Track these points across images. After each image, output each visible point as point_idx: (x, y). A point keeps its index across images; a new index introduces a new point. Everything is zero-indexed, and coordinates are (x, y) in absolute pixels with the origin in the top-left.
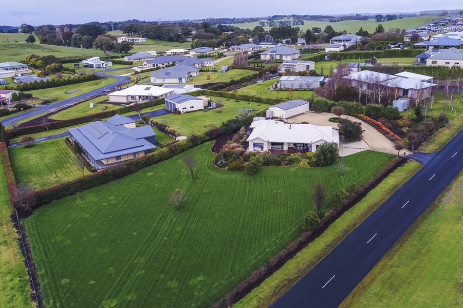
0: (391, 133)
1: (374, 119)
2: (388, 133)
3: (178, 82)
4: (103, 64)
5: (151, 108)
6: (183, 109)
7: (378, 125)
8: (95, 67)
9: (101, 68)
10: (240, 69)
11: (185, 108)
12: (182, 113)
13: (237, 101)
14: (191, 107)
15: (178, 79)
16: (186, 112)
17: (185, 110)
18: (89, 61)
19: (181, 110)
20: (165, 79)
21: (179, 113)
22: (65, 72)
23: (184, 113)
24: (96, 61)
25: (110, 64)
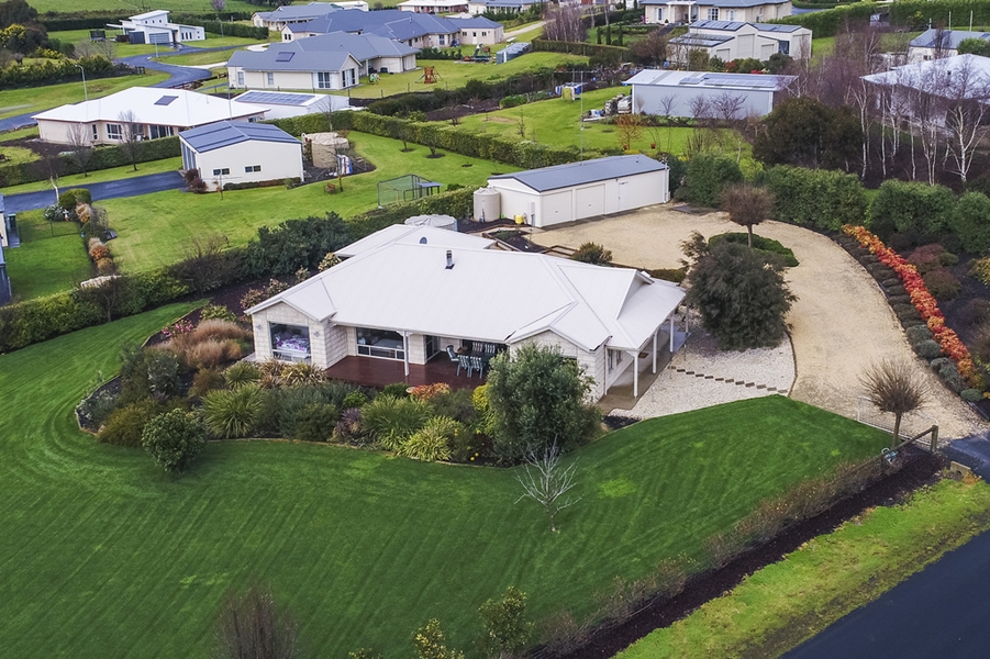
0: (933, 319)
1: (897, 250)
2: (920, 318)
3: (317, 87)
4: (174, 32)
5: (132, 168)
6: (216, 172)
7: (900, 277)
8: (147, 41)
9: (167, 44)
10: (553, 50)
11: (226, 171)
12: (212, 187)
13: (434, 156)
14: (248, 169)
15: (316, 77)
16: (229, 187)
17: (224, 180)
18: (135, 24)
19: (207, 176)
20: (275, 76)
21: (200, 188)
22: (46, 52)
23: (219, 190)
24: (157, 24)
25: (199, 33)
